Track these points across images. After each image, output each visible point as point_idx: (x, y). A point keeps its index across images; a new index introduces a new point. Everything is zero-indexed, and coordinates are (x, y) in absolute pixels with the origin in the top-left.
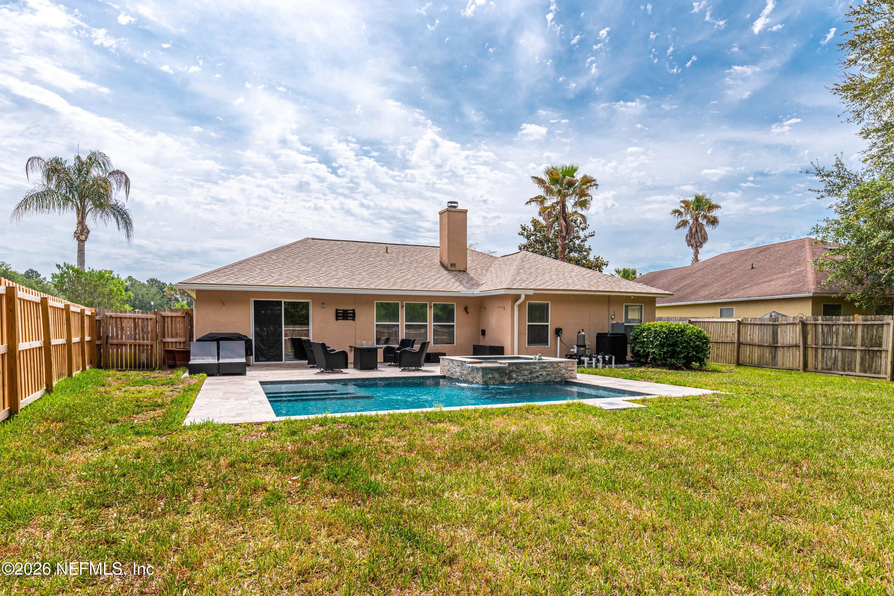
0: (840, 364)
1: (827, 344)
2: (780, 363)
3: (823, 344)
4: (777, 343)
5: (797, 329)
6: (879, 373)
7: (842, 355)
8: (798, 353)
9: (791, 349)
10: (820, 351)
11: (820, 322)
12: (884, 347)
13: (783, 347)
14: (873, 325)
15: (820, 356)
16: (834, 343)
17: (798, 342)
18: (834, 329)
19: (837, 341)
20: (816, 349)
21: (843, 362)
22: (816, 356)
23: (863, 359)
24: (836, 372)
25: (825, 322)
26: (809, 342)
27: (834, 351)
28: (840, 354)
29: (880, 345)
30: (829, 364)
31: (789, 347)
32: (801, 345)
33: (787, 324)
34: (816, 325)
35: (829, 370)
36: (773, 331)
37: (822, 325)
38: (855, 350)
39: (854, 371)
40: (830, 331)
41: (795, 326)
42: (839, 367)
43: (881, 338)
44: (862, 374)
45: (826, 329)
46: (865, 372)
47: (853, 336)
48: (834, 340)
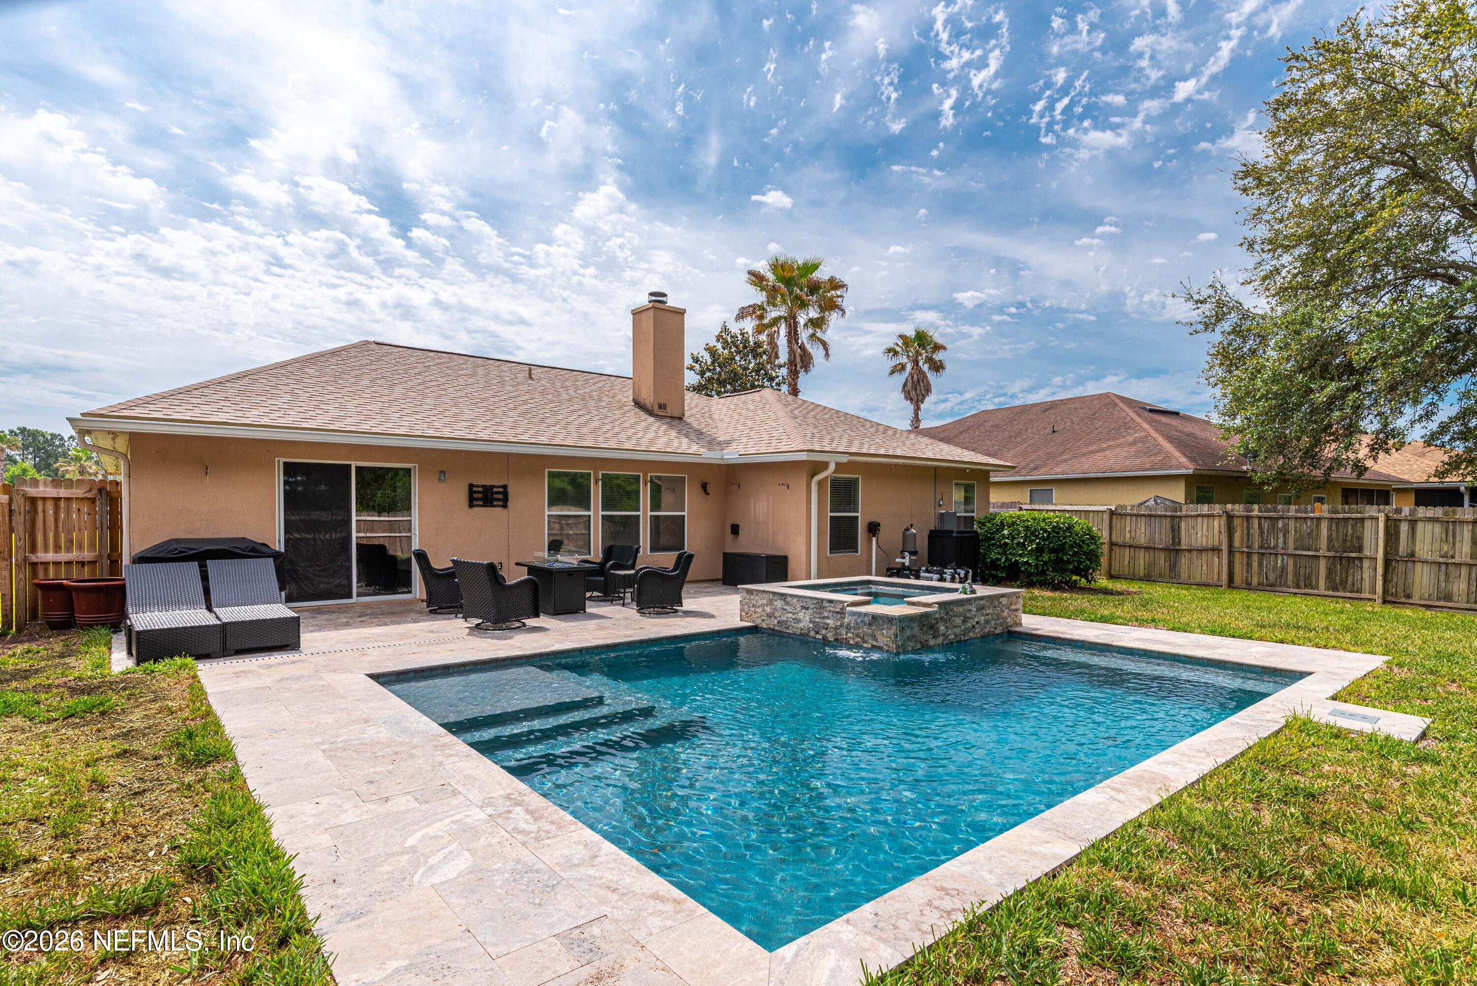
0: (1290, 577)
1: (1269, 547)
2: (1184, 575)
3: (1262, 547)
4: (1179, 544)
5: (1216, 523)
6: (1359, 591)
7: (1295, 564)
8: (1216, 559)
9: (1204, 554)
10: (1255, 558)
11: (1256, 513)
12: (1367, 552)
13: (1189, 551)
14: (1346, 520)
15: (1255, 564)
16: (1280, 545)
17: (1216, 543)
18: (1280, 524)
19: (1285, 543)
20: (1249, 555)
21: (1297, 575)
22: (1249, 565)
23: (1330, 572)
24: (1285, 589)
25: (1265, 514)
26: (1237, 543)
27: (1280, 557)
28: (1291, 563)
29: (1360, 549)
30: (1272, 577)
31: (1201, 551)
32: (1225, 547)
33: (1199, 516)
34: (1248, 517)
35: (1271, 585)
36: (1173, 527)
37: (1260, 518)
38: (1317, 557)
39: (1317, 587)
40: (1273, 527)
41: (1211, 519)
42: (1289, 582)
43: (1360, 538)
44: (1331, 593)
45: (1266, 525)
46: (1335, 589)
47: (1314, 535)
48: (1281, 540)
